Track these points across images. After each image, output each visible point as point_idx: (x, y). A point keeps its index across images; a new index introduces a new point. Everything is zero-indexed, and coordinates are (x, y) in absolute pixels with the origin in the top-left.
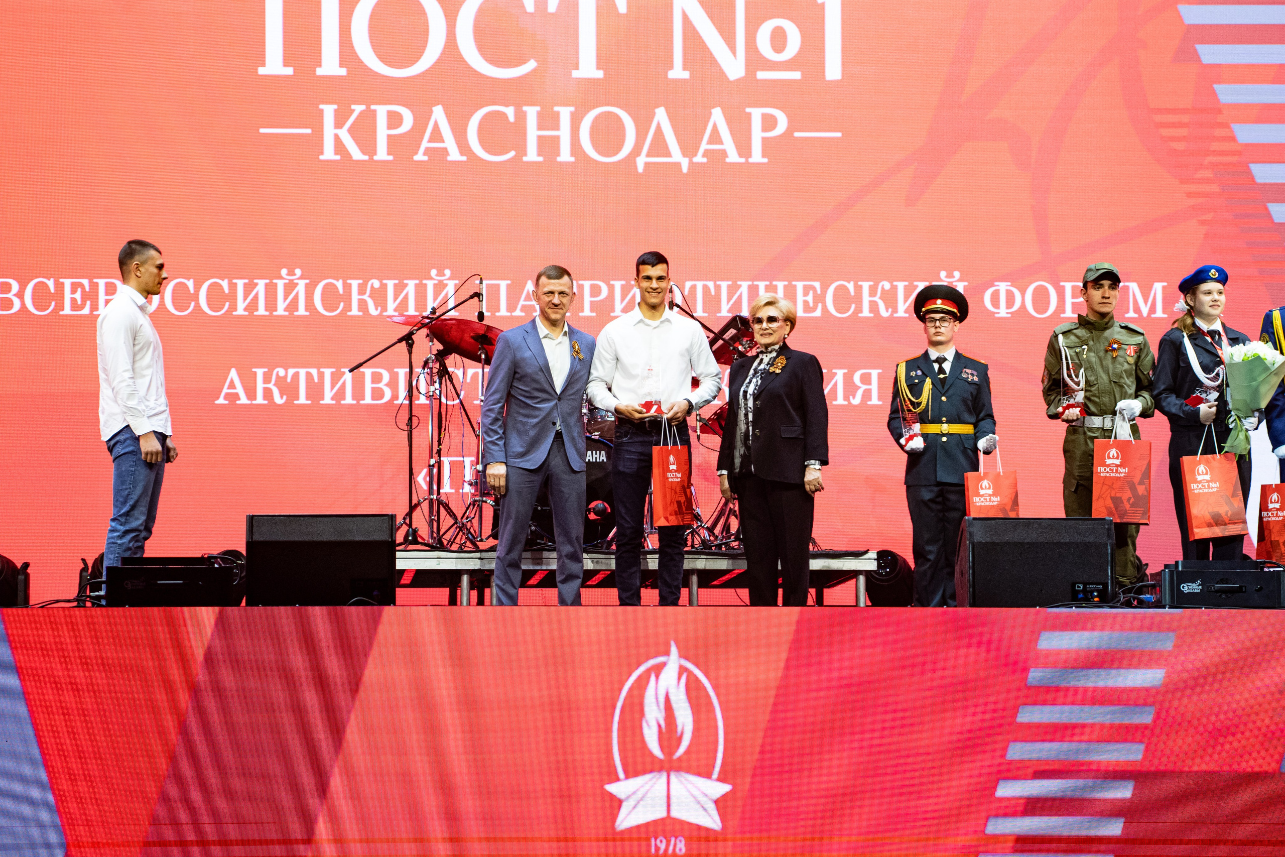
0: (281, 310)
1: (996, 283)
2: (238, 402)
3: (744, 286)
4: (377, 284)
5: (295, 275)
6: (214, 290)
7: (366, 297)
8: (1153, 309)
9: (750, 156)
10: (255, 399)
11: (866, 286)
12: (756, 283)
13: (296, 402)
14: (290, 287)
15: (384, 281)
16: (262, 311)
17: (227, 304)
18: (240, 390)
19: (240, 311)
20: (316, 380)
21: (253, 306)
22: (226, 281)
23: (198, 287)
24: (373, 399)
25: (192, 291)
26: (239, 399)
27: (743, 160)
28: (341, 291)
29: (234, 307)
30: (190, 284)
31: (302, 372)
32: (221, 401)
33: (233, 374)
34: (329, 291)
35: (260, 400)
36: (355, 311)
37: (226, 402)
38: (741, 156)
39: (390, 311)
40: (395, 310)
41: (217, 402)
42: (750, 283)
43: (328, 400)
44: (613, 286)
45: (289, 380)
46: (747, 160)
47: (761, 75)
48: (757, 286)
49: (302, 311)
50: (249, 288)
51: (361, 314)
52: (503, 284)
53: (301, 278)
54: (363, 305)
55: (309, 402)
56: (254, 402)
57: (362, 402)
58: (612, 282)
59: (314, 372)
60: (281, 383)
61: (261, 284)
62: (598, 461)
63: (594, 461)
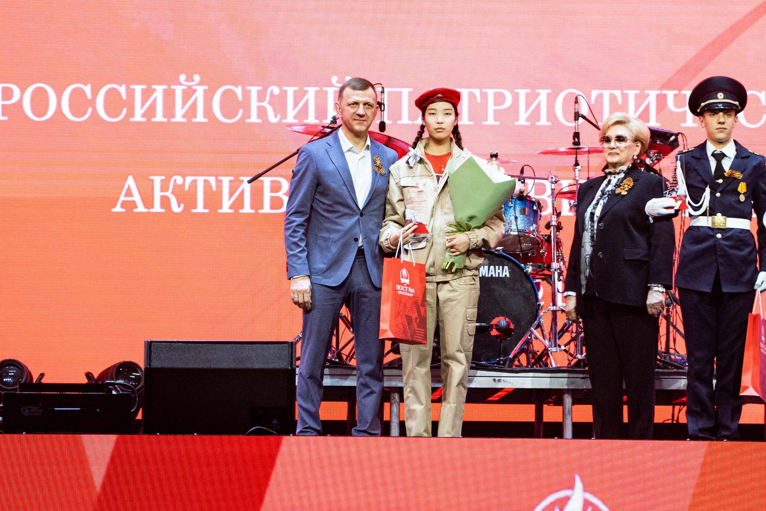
0: (179, 117)
2: (135, 210)
3: (652, 95)
4: (276, 91)
5: (193, 80)
6: (112, 94)
7: (265, 104)
10: (153, 207)
13: (193, 211)
14: (188, 93)
15: (284, 88)
16: (159, 117)
17: (125, 110)
18: (137, 198)
19: (138, 117)
20: (214, 189)
21: (150, 112)
22: (124, 86)
23: (95, 93)
24: (272, 208)
25: (89, 97)
26: (136, 207)
28: (240, 98)
29: (131, 113)
30: (87, 89)
31: (200, 180)
32: (118, 209)
33: (130, 182)
34: (228, 96)
35: (157, 208)
36: (254, 118)
37: (123, 210)
39: (290, 119)
40: (295, 117)
41: (114, 210)
42: (659, 92)
43: (226, 208)
44: (518, 94)
45: (186, 188)
49: (200, 118)
50: (147, 94)
51: (260, 121)
52: (405, 92)
53: (200, 84)
54: (262, 112)
55: (207, 211)
56: (151, 210)
57: (260, 211)
58: (516, 91)
59: (212, 180)
60: (178, 191)
61: (159, 90)
62: (501, 276)
63: (497, 276)
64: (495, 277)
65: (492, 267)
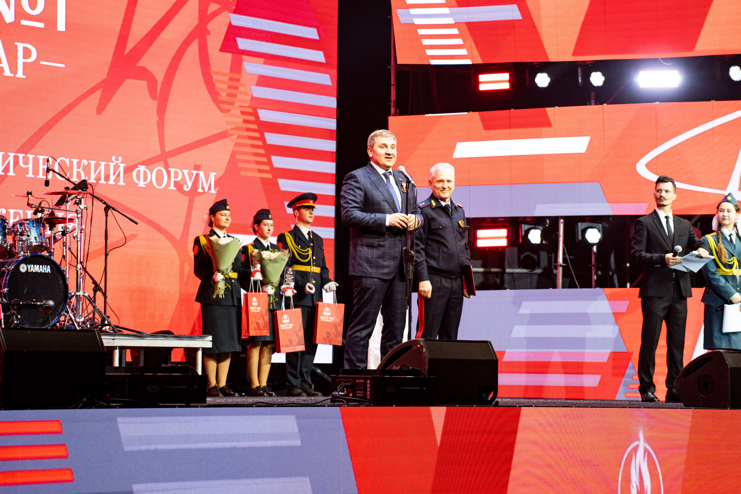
1: (139, 166)
3: (12, 155)
8: (209, 189)
9: (17, 73)
11: (75, 161)
12: (18, 154)
27: (12, 75)
38: (11, 73)
42: (15, 154)
46: (14, 75)
47: (24, 22)
48: (18, 157)
62: (46, 272)
63: (44, 272)
64: (43, 273)
65: (41, 266)
